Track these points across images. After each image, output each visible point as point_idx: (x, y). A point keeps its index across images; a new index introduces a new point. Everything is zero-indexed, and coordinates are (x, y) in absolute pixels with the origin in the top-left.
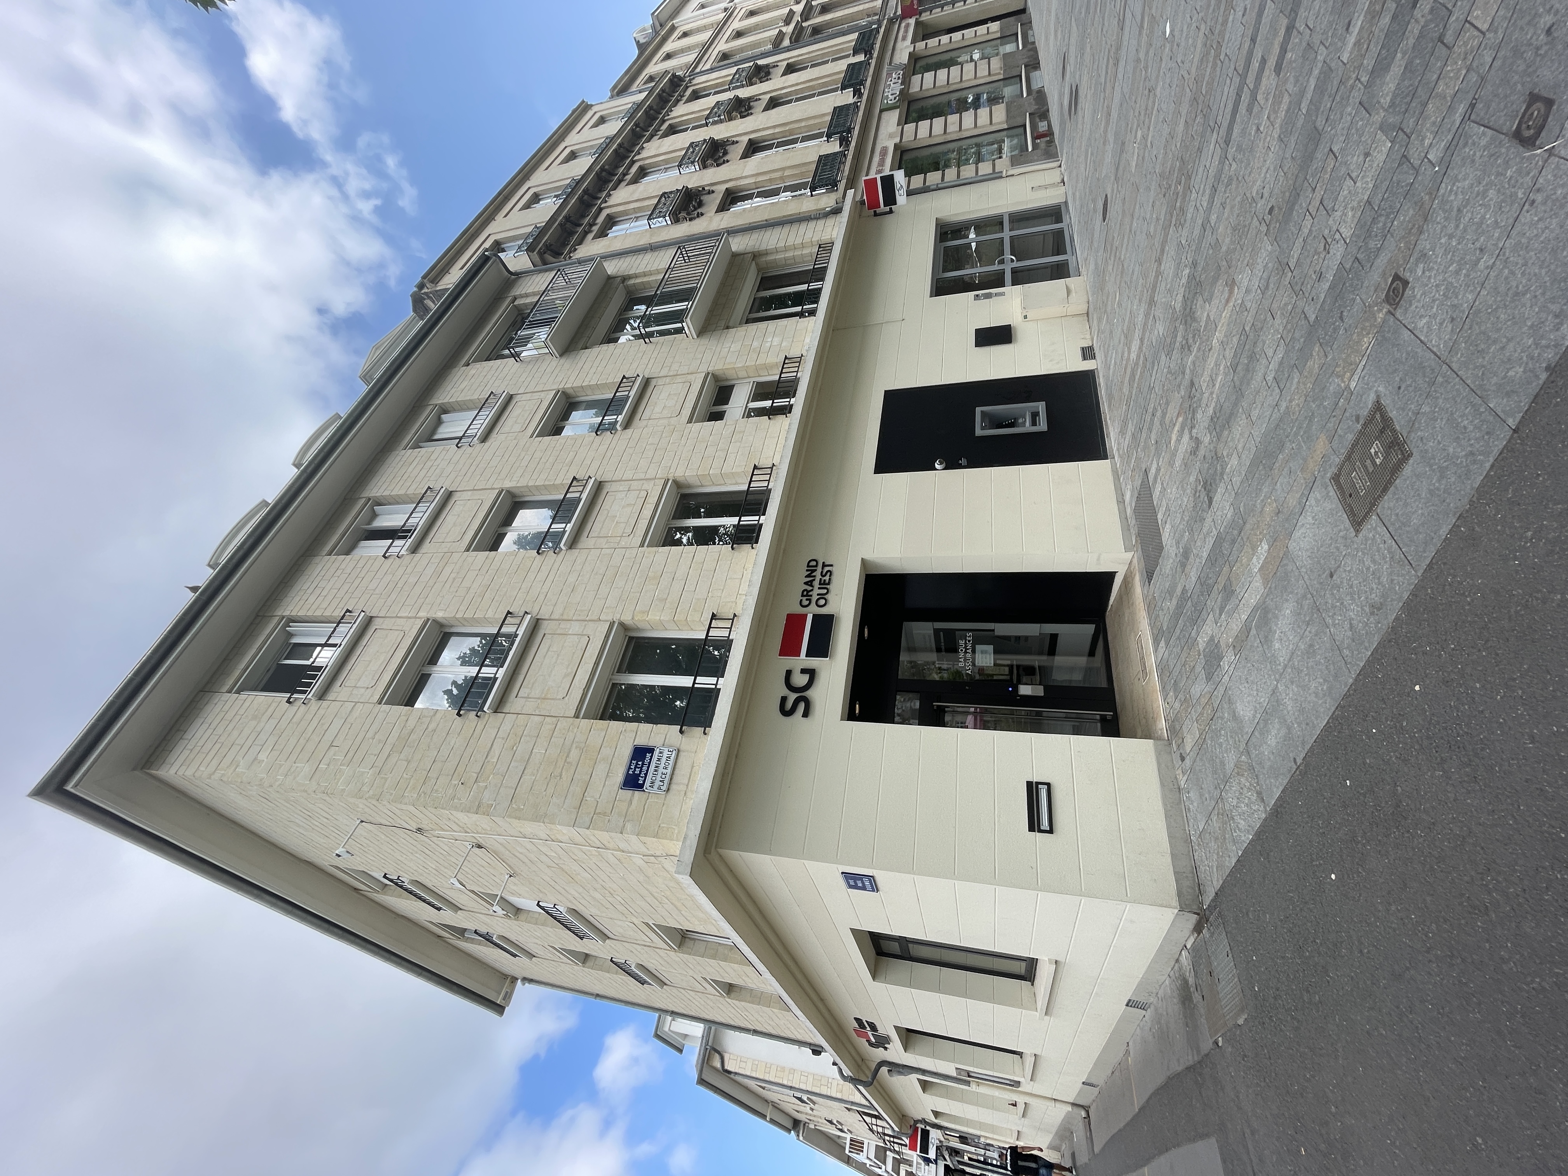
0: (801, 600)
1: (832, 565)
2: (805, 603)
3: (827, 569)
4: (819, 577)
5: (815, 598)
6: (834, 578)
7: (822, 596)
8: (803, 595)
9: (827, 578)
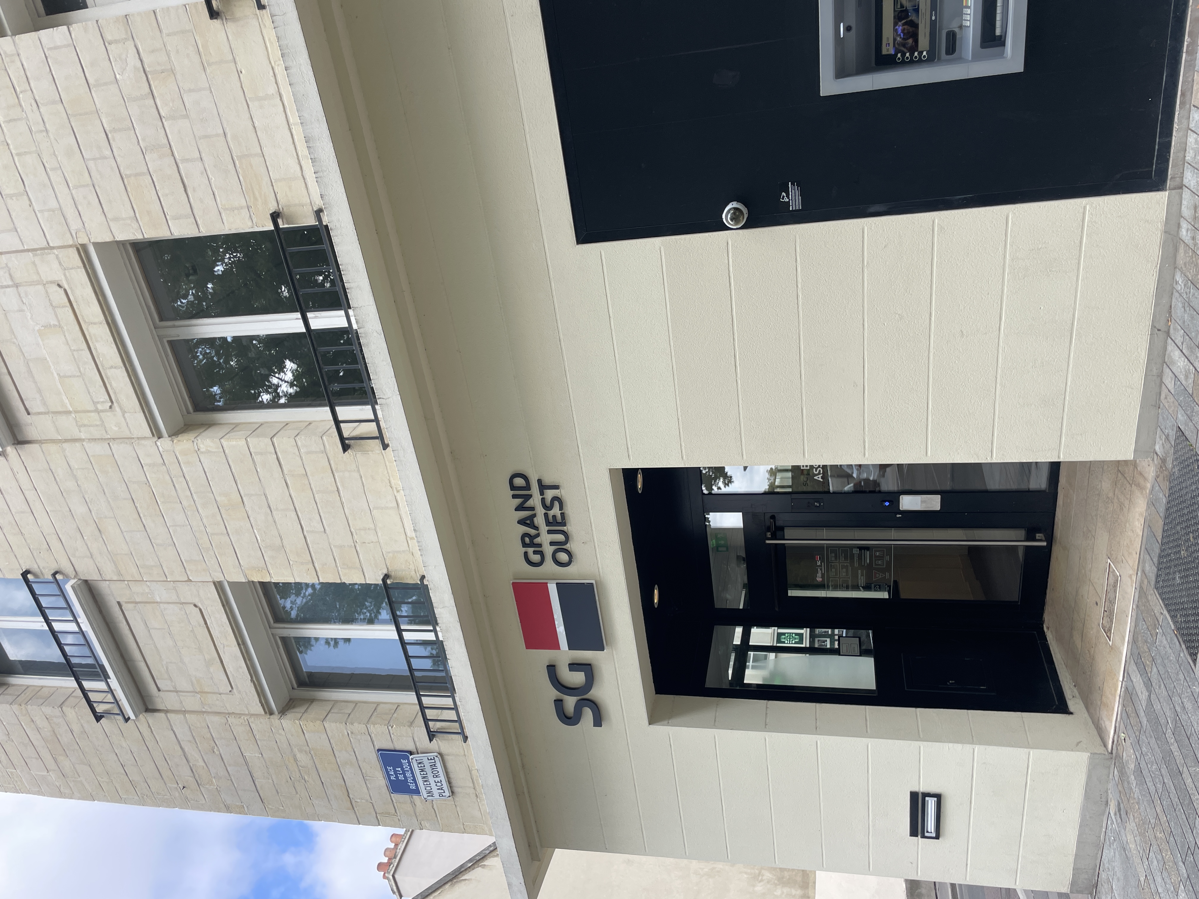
0: (526, 554)
1: (556, 487)
2: (536, 558)
3: (550, 494)
4: (540, 511)
5: (548, 550)
6: (571, 510)
7: (560, 547)
8: (525, 545)
9: (556, 511)
